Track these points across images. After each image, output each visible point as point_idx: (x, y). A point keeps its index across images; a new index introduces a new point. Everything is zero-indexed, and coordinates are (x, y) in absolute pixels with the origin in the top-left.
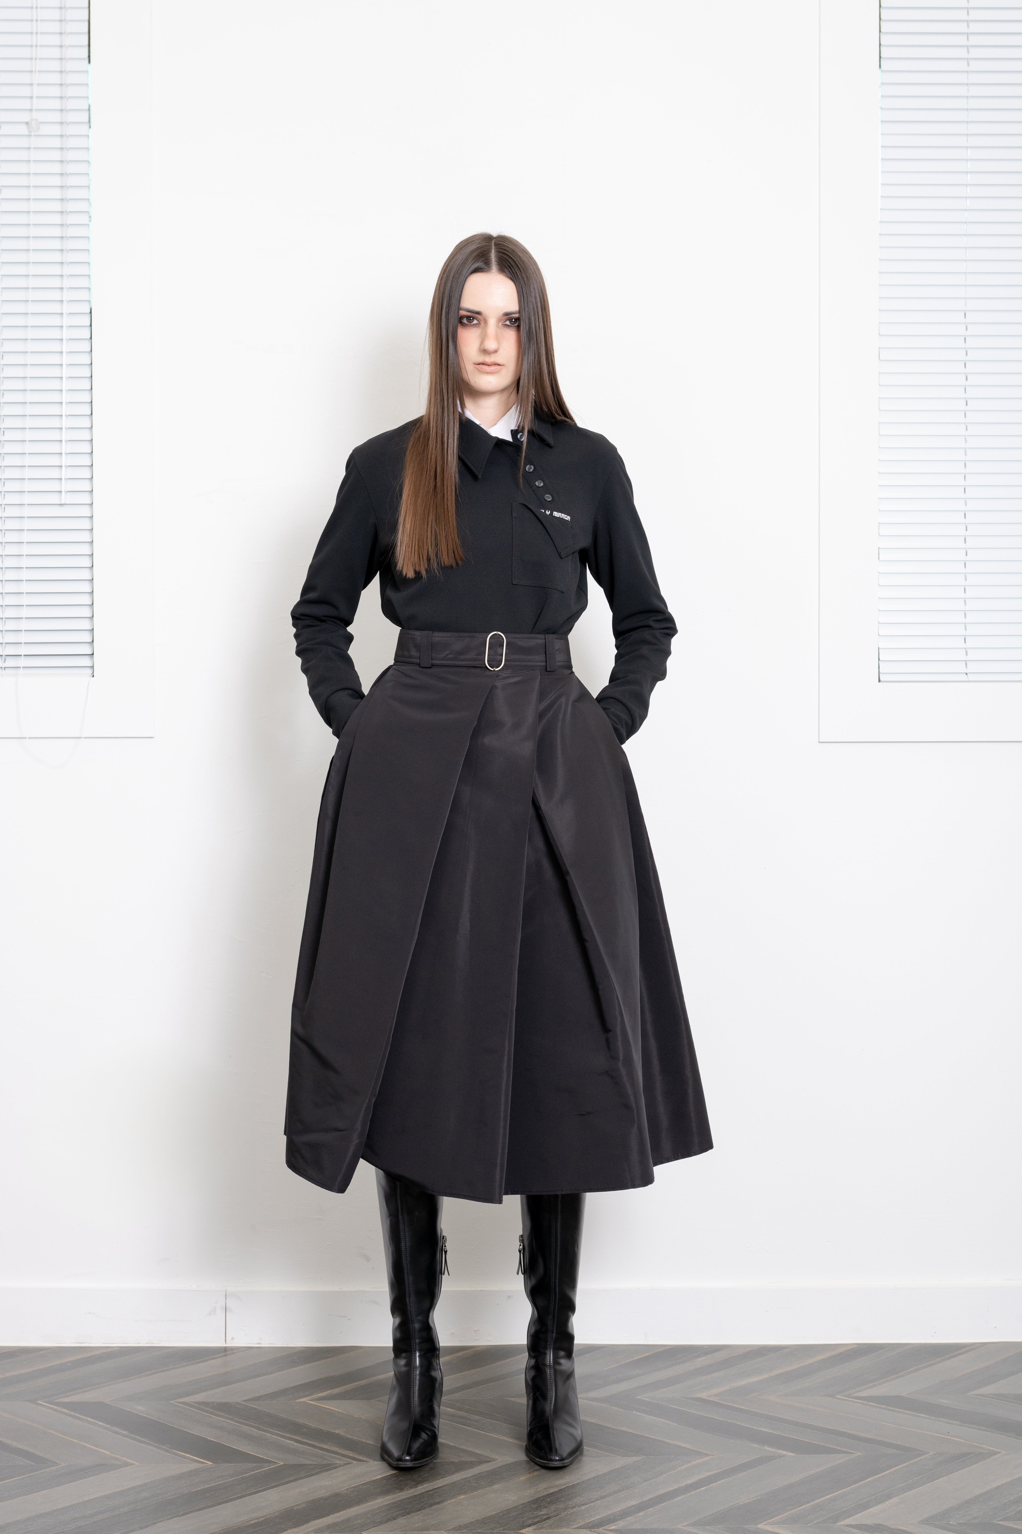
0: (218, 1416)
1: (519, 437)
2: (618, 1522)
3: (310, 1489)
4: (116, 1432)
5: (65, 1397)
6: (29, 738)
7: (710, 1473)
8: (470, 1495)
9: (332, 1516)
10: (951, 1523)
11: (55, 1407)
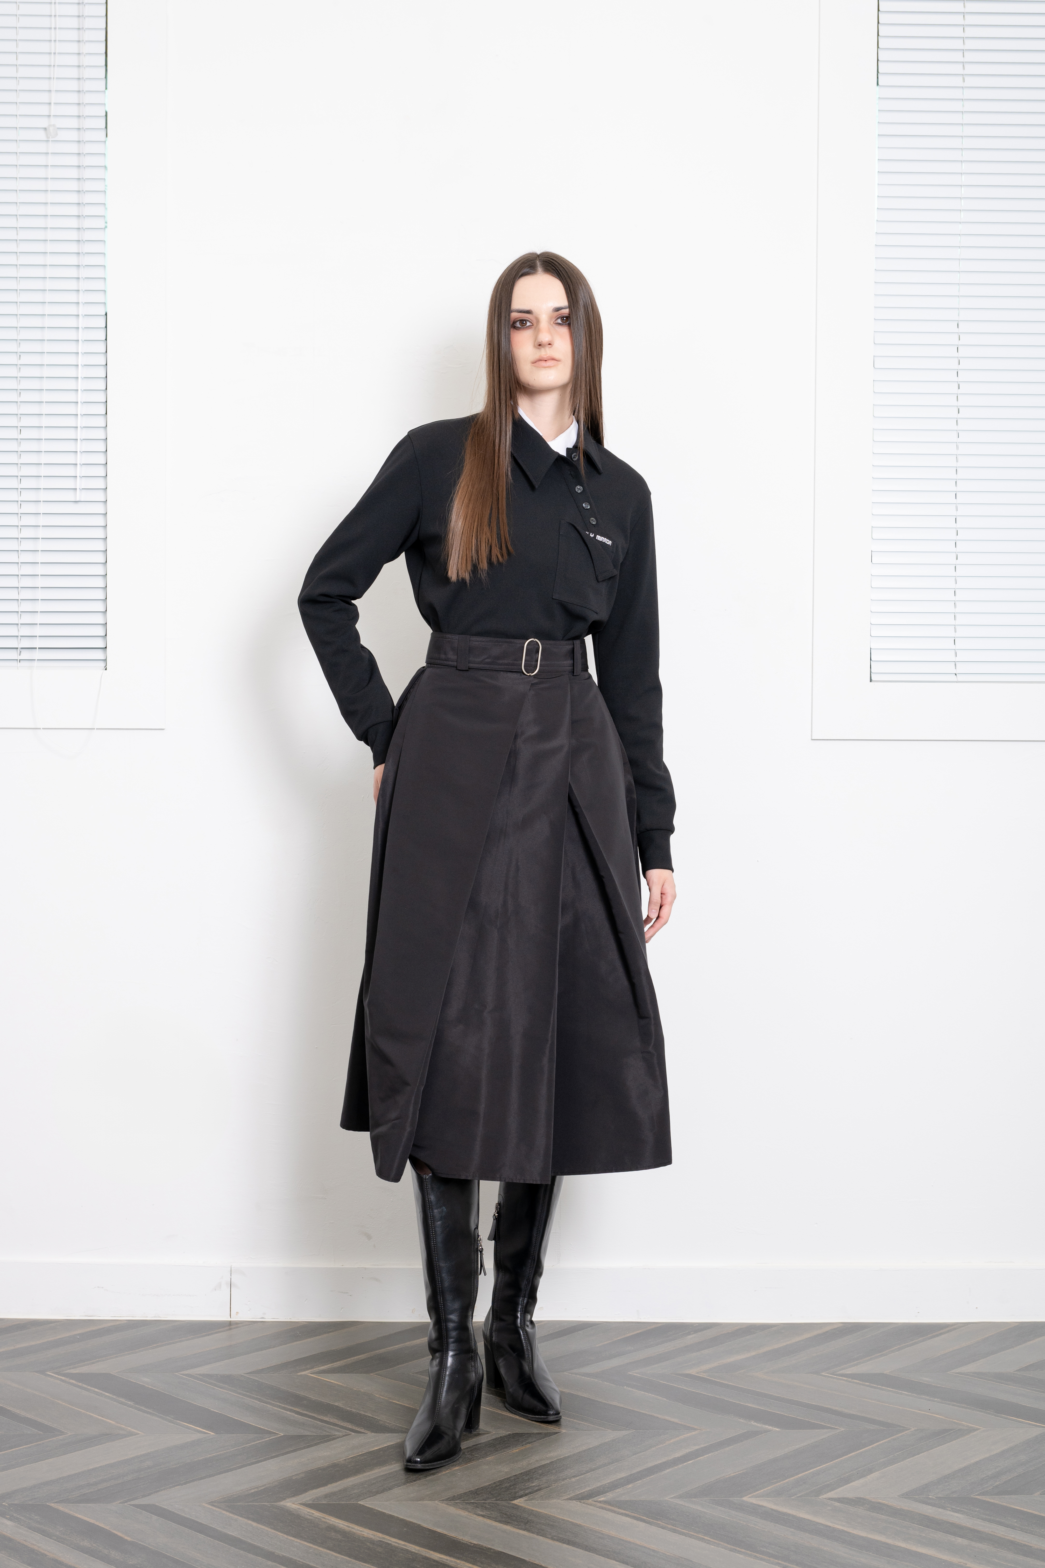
0: (221, 1388)
1: (574, 454)
2: (608, 1494)
3: (309, 1460)
4: (122, 1403)
5: (73, 1368)
6: (43, 728)
7: (697, 1447)
8: (464, 1466)
9: (329, 1486)
10: (930, 1497)
11: (63, 1378)
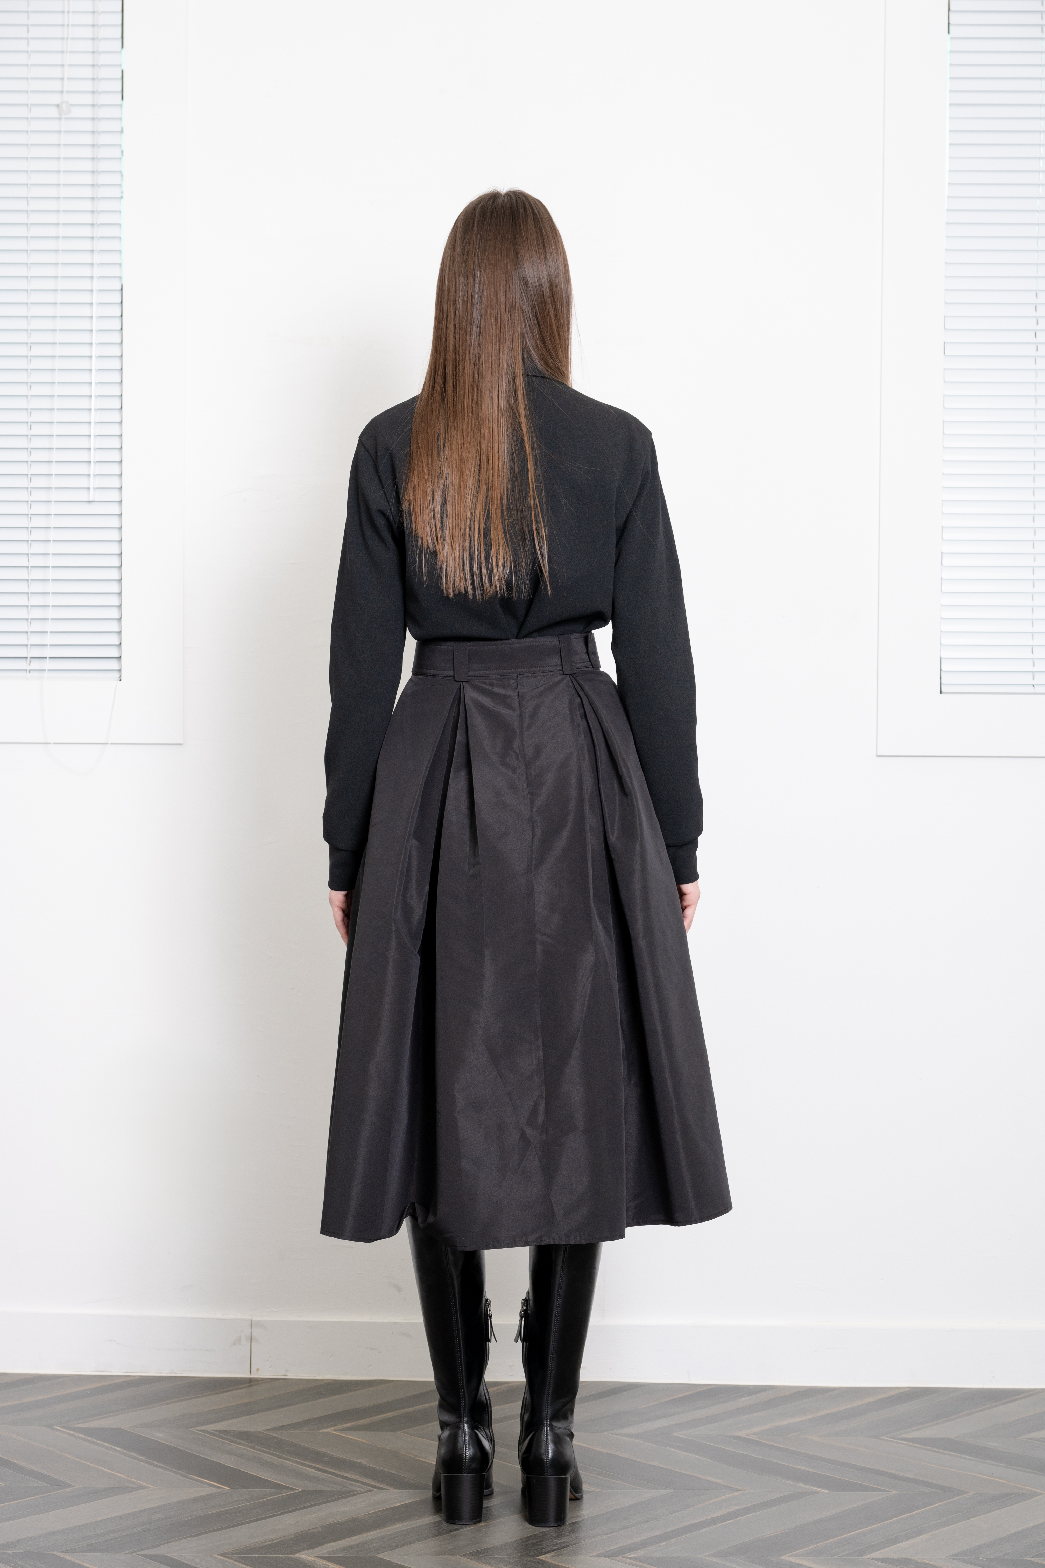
0: (238, 1444)
2: (639, 1551)
4: (133, 1457)
5: (82, 1423)
6: (54, 743)
7: (738, 1508)
10: (980, 1558)
11: (72, 1432)
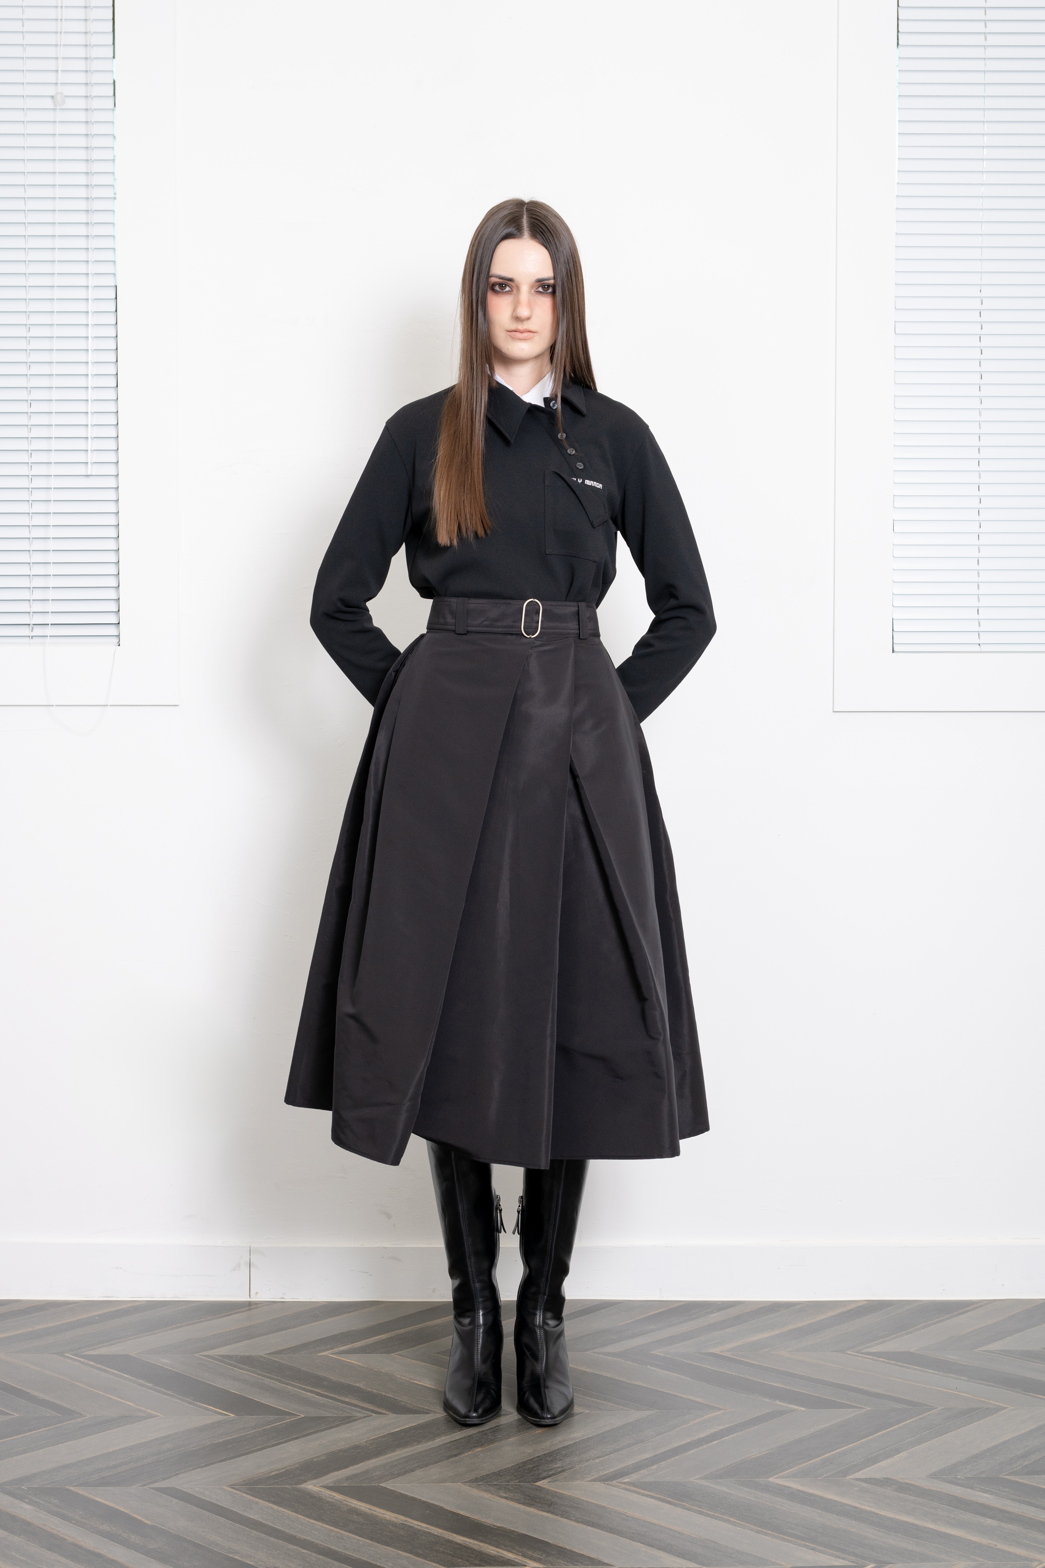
0: (241, 1369)
1: (551, 405)
2: (632, 1475)
3: (330, 1442)
4: (141, 1385)
5: (92, 1350)
6: (56, 705)
7: (722, 1427)
8: (487, 1447)
9: (351, 1468)
10: (959, 1477)
11: (82, 1360)
